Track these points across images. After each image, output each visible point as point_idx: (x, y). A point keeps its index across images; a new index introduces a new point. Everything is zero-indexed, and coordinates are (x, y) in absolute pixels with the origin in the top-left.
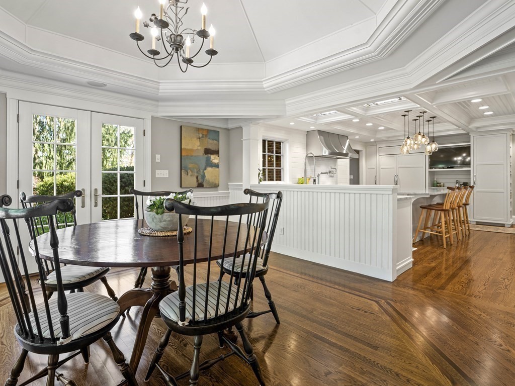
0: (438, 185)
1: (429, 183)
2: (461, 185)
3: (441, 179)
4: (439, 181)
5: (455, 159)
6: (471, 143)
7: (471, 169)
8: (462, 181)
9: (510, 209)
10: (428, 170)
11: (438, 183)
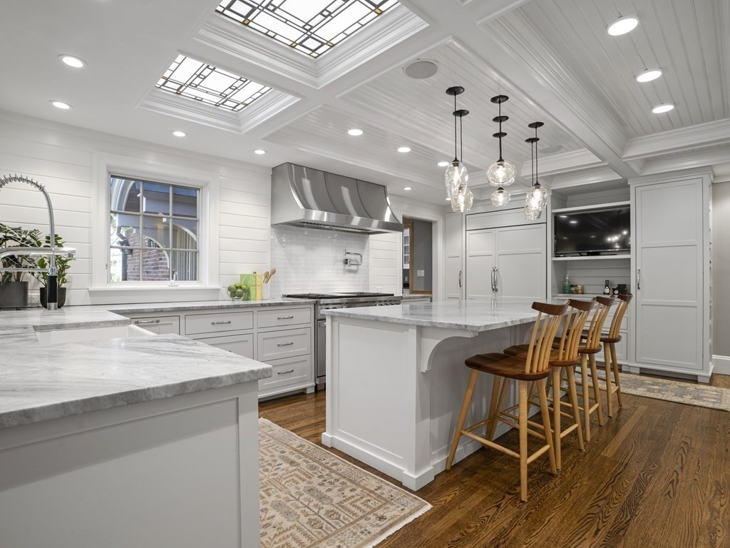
0: (573, 289)
1: (552, 287)
2: (614, 290)
3: (579, 279)
4: (575, 282)
5: (609, 239)
6: (631, 202)
7: (632, 256)
8: (617, 282)
9: (709, 341)
10: (550, 259)
11: (572, 286)
